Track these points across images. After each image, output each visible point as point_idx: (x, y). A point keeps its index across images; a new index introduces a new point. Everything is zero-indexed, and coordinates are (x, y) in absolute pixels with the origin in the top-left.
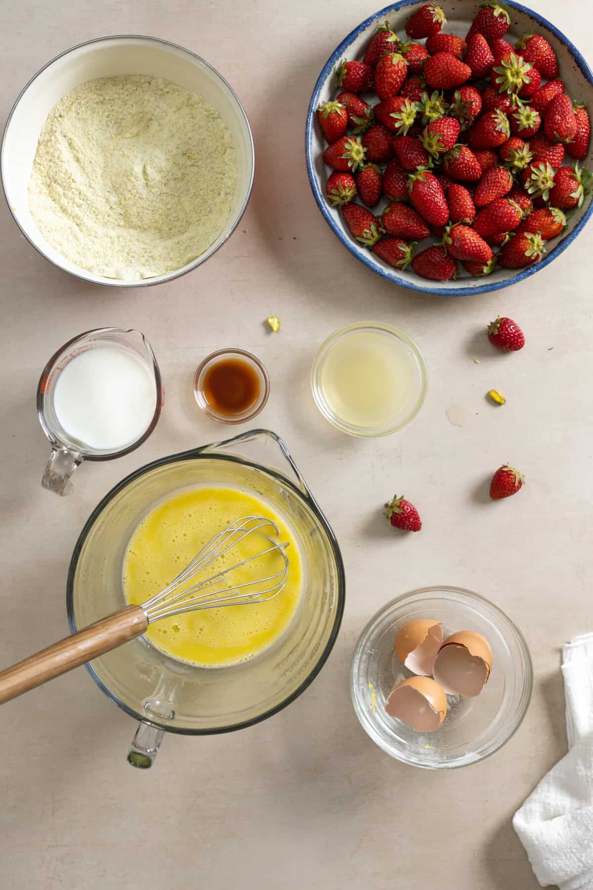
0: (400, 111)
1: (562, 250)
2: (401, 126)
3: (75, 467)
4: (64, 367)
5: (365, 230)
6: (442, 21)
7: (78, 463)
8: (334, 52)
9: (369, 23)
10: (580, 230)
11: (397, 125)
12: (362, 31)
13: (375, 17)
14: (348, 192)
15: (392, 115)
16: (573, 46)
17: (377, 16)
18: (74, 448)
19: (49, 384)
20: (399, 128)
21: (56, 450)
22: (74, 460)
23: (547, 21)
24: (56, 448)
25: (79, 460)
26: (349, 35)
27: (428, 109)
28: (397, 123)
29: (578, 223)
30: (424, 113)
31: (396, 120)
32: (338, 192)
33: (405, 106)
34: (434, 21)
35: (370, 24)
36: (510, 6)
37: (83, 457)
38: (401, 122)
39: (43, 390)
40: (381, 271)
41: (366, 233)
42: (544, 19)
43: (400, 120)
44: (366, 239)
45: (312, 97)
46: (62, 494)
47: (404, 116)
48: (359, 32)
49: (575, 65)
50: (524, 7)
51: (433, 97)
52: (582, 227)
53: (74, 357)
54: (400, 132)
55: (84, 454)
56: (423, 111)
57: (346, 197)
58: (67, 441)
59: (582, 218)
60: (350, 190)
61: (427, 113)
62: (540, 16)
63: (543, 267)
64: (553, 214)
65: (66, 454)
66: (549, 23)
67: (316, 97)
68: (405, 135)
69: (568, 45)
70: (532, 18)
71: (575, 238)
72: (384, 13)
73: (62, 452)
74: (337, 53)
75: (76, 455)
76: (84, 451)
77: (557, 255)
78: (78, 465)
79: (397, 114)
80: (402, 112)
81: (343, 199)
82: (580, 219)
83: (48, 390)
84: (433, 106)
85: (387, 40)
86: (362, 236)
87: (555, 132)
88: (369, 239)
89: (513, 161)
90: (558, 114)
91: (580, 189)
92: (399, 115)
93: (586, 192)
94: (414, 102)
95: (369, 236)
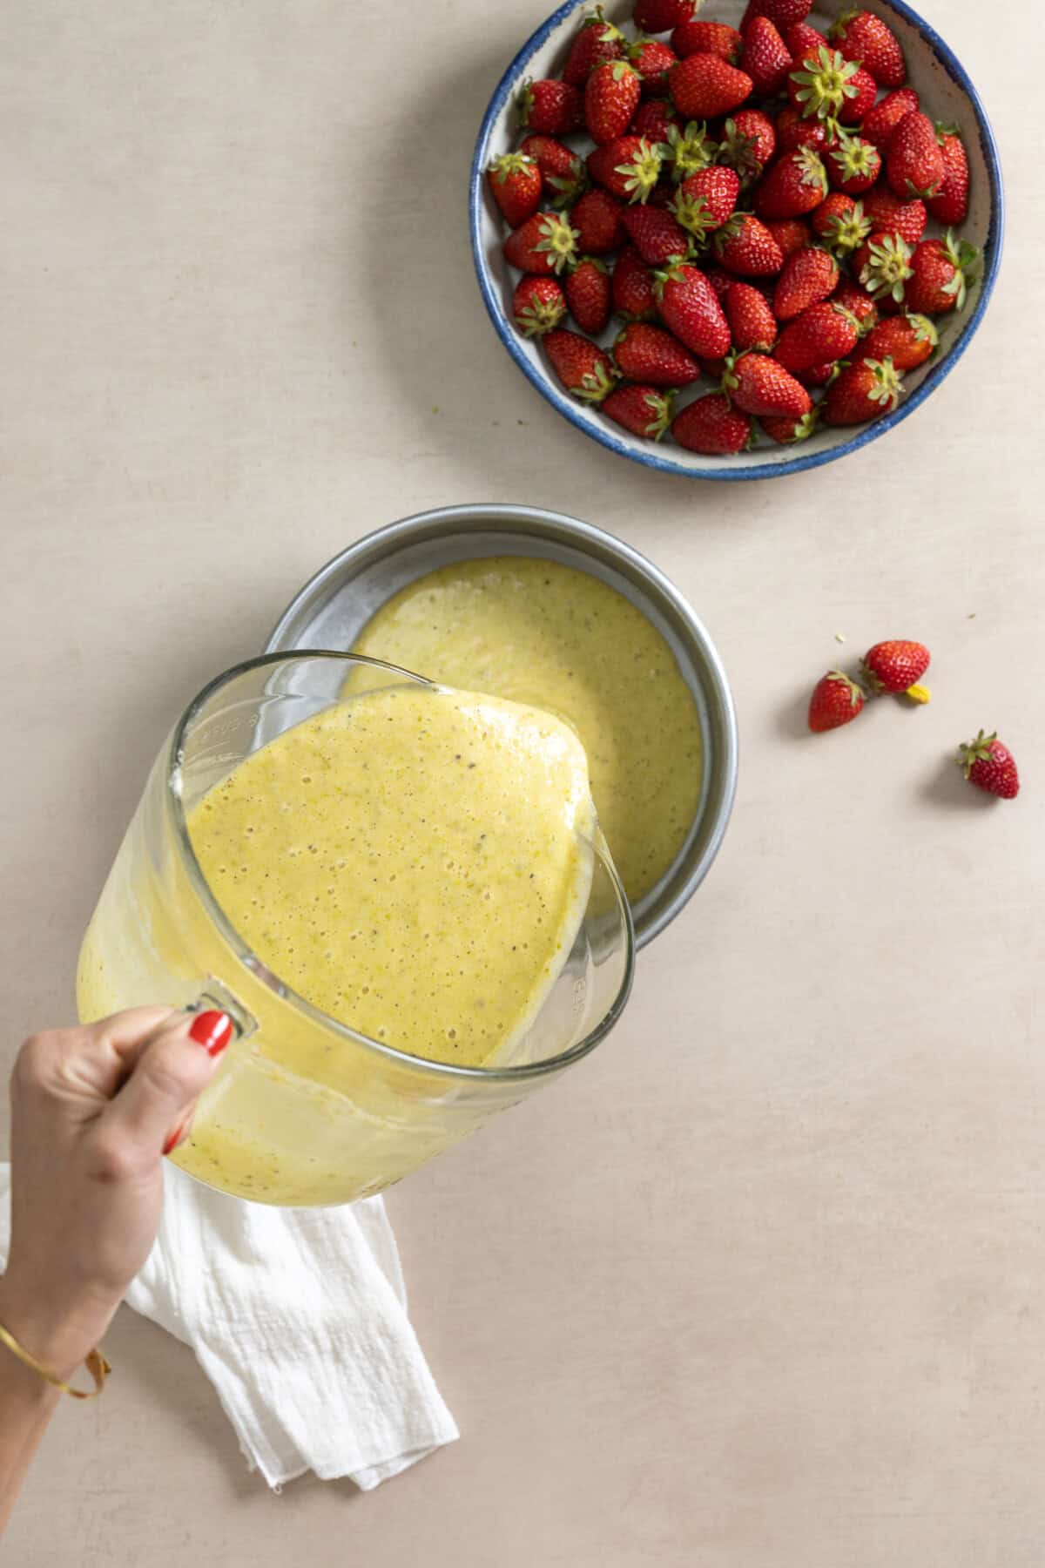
0: (632, 162)
1: (934, 387)
2: (636, 188)
5: (586, 375)
8: (510, 67)
9: (567, 12)
10: (963, 349)
11: (628, 186)
12: (557, 25)
14: (551, 310)
20: (633, 191)
26: (533, 36)
27: (680, 155)
28: (628, 183)
29: (958, 337)
30: (674, 161)
31: (627, 178)
32: (533, 312)
33: (640, 152)
35: (569, 14)
38: (635, 180)
40: (618, 445)
41: (587, 379)
43: (633, 177)
44: (590, 390)
45: (478, 147)
47: (639, 169)
48: (551, 27)
49: (935, 60)
51: (689, 133)
52: (965, 344)
54: (634, 199)
56: (672, 159)
57: (548, 319)
59: (966, 328)
60: (554, 306)
61: (680, 162)
63: (902, 418)
64: (914, 325)
67: (484, 147)
68: (644, 203)
71: (954, 363)
74: (514, 67)
77: (926, 396)
79: (627, 167)
80: (636, 163)
81: (542, 322)
82: (961, 330)
84: (689, 148)
85: (601, 39)
86: (581, 387)
87: (907, 180)
88: (593, 390)
89: (836, 236)
90: (910, 148)
91: (959, 277)
92: (630, 168)
93: (969, 283)
94: (655, 144)
95: (593, 384)
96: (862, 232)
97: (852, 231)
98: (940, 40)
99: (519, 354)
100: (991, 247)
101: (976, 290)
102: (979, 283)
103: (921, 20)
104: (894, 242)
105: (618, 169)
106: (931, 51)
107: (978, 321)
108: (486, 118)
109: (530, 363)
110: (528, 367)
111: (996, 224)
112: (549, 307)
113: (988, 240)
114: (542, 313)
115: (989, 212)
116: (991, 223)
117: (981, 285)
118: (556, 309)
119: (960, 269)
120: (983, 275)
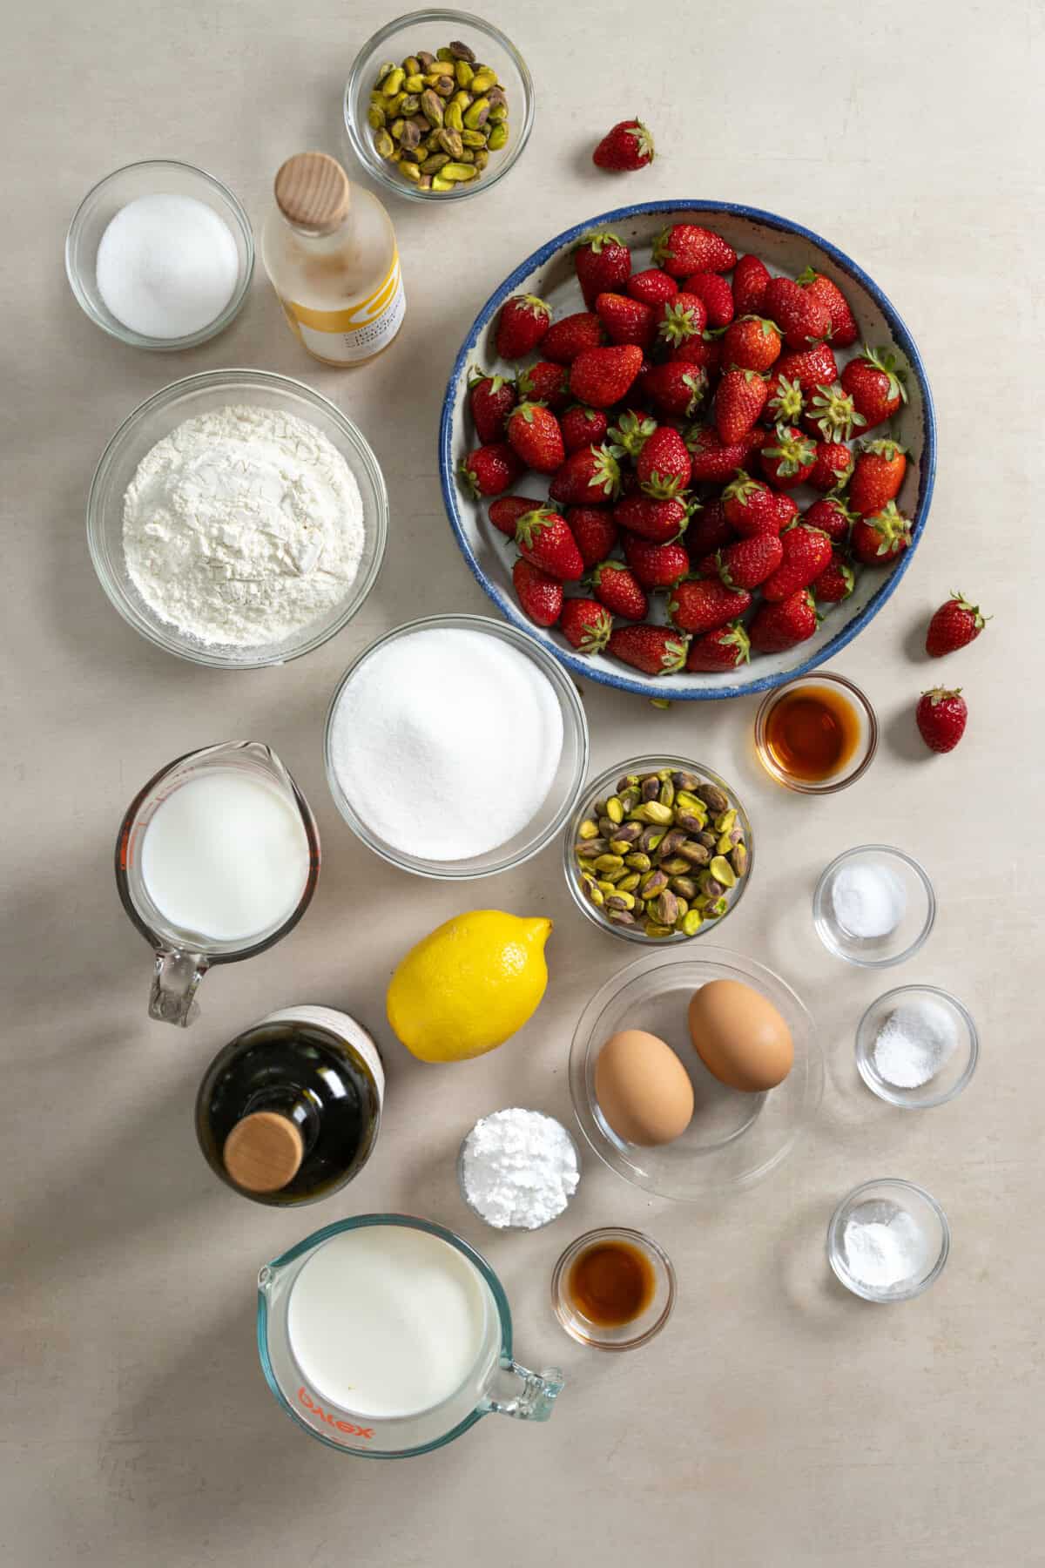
0: (597, 471)
2: (611, 489)
3: (199, 976)
4: (150, 819)
5: (663, 658)
6: (547, 311)
7: (202, 970)
9: (452, 394)
10: (933, 431)
11: (606, 492)
12: (453, 409)
13: (454, 380)
14: (603, 626)
15: (591, 484)
17: (455, 377)
18: (194, 949)
19: (131, 852)
20: (612, 492)
21: (163, 957)
22: (195, 968)
24: (163, 954)
25: (203, 966)
27: (630, 446)
28: (604, 490)
29: (923, 423)
31: (601, 485)
32: (590, 637)
33: (598, 459)
34: (535, 317)
35: (455, 393)
37: (209, 959)
38: (607, 483)
39: (124, 865)
40: (729, 691)
41: (667, 660)
43: (604, 483)
44: (673, 665)
45: (460, 544)
46: (185, 1025)
47: (605, 472)
48: (449, 414)
49: (754, 225)
51: (623, 424)
52: (932, 426)
53: (163, 800)
54: (616, 495)
55: (209, 954)
56: (625, 452)
57: (605, 634)
58: (177, 938)
60: (603, 623)
61: (633, 451)
62: (662, 202)
64: (879, 453)
65: (179, 959)
67: (465, 541)
69: (725, 211)
70: (652, 212)
73: (173, 957)
75: (196, 958)
76: (208, 950)
78: (202, 974)
79: (597, 477)
80: (601, 469)
81: (602, 639)
82: (922, 416)
83: (130, 863)
85: (491, 394)
86: (666, 667)
87: (807, 338)
88: (677, 663)
89: (785, 411)
90: (791, 311)
91: (892, 378)
92: (600, 477)
93: (902, 378)
94: (603, 448)
95: (673, 660)
96: (800, 394)
97: (792, 400)
98: (749, 209)
99: (605, 677)
100: (899, 336)
101: (912, 378)
102: (909, 370)
103: (723, 204)
104: (822, 396)
106: (746, 220)
108: (451, 519)
109: (617, 677)
110: (619, 682)
111: (892, 317)
112: (599, 624)
113: (893, 332)
114: (599, 633)
115: (878, 310)
116: (886, 318)
117: (912, 370)
118: (606, 622)
119: (889, 371)
120: (908, 362)
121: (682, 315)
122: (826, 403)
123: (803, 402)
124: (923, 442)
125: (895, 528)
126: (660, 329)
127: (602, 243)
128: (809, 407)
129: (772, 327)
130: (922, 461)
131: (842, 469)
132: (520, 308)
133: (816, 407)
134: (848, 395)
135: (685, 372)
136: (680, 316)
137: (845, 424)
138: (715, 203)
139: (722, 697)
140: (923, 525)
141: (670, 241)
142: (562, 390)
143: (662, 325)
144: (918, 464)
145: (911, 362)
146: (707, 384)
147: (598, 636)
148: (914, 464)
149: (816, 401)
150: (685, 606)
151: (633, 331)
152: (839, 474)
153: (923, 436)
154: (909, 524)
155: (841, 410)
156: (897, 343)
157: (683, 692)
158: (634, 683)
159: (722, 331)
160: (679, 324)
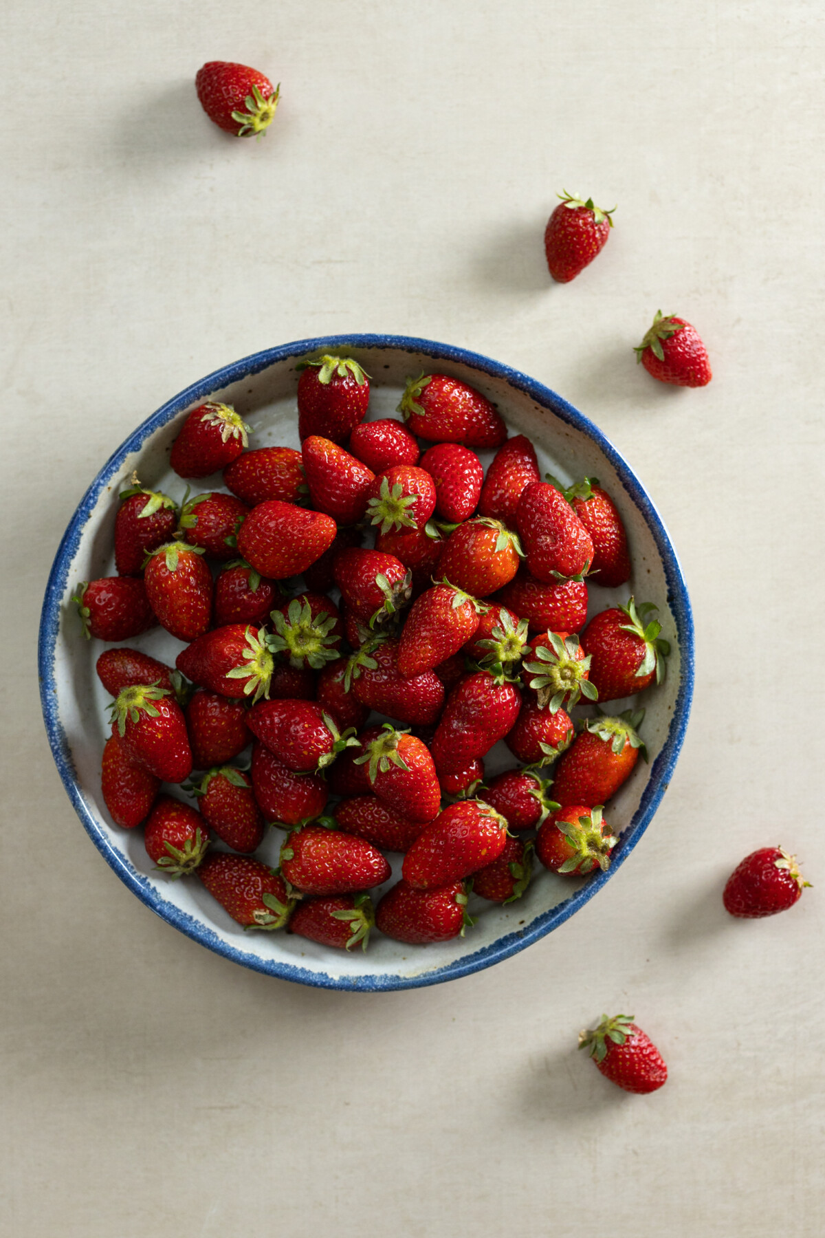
0: (245, 662)
1: (664, 785)
2: (256, 688)
5: (256, 912)
6: (240, 433)
8: (48, 589)
9: (92, 501)
10: (683, 730)
11: (248, 690)
12: (86, 521)
13: (99, 484)
14: (192, 849)
16: (516, 373)
17: (102, 482)
20: (253, 692)
23: (444, 346)
26: (63, 541)
27: (292, 642)
28: (246, 687)
29: (673, 716)
30: (289, 651)
31: (244, 681)
32: (170, 859)
33: (249, 646)
34: (224, 438)
35: (94, 501)
36: (358, 346)
38: (254, 678)
41: (260, 917)
42: (436, 345)
43: (250, 677)
44: (266, 924)
47: (254, 665)
49: (538, 405)
50: (386, 337)
51: (293, 615)
52: (684, 723)
54: (257, 696)
56: (285, 647)
57: (193, 860)
59: (678, 703)
60: (193, 845)
61: (297, 650)
62: (427, 342)
63: (640, 834)
64: (605, 736)
66: (449, 347)
68: (267, 698)
69: (505, 376)
70: (410, 350)
71: (679, 750)
72: (114, 468)
74: (54, 588)
77: (658, 800)
79: (240, 668)
80: (249, 661)
81: (187, 865)
82: (674, 708)
84: (299, 631)
85: (141, 515)
86: (257, 924)
87: (552, 572)
88: (272, 923)
89: (497, 655)
90: (544, 530)
91: (650, 649)
92: (243, 669)
93: (663, 651)
94: (261, 633)
95: (270, 918)
96: (522, 639)
97: (511, 644)
98: (535, 383)
100: (677, 598)
101: (676, 655)
102: (676, 645)
103: (505, 368)
104: (551, 649)
105: (231, 675)
106: (529, 397)
107: (690, 689)
111: (673, 573)
112: (188, 846)
113: (669, 591)
114: (184, 857)
115: (659, 558)
116: (666, 571)
117: (678, 646)
118: (198, 845)
119: (648, 641)
120: (677, 633)
121: (398, 499)
122: (551, 659)
123: (525, 648)
124: (665, 739)
125: (592, 844)
126: (368, 506)
127: (335, 371)
128: (529, 657)
129: (511, 541)
130: (657, 762)
131: (553, 745)
132: (206, 422)
133: (539, 660)
134: (586, 655)
135: (382, 571)
136: (396, 500)
137: (569, 692)
138: (494, 363)
139: (315, 985)
140: (632, 845)
141: (423, 392)
142: (228, 541)
143: (373, 502)
144: (651, 764)
145: (680, 635)
146: (408, 594)
147: (182, 862)
148: (647, 763)
149: (540, 652)
150: (301, 858)
151: (336, 496)
152: (545, 749)
153: (667, 733)
154: (612, 842)
155: (569, 673)
156: (672, 606)
157: (267, 963)
158: (210, 932)
159: (454, 527)
160: (393, 508)
